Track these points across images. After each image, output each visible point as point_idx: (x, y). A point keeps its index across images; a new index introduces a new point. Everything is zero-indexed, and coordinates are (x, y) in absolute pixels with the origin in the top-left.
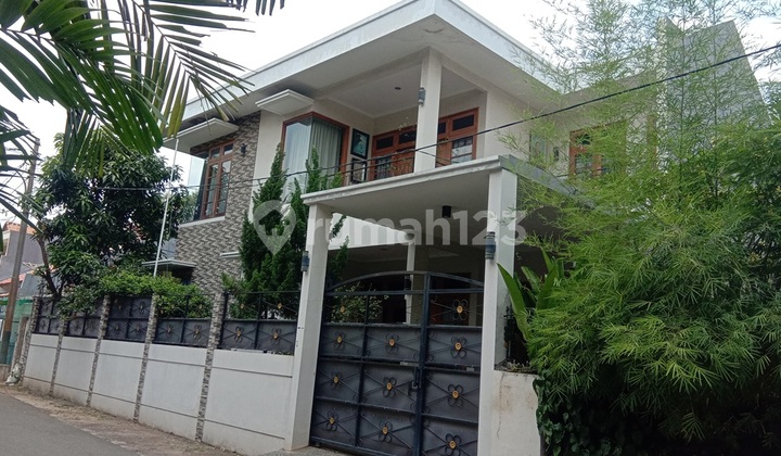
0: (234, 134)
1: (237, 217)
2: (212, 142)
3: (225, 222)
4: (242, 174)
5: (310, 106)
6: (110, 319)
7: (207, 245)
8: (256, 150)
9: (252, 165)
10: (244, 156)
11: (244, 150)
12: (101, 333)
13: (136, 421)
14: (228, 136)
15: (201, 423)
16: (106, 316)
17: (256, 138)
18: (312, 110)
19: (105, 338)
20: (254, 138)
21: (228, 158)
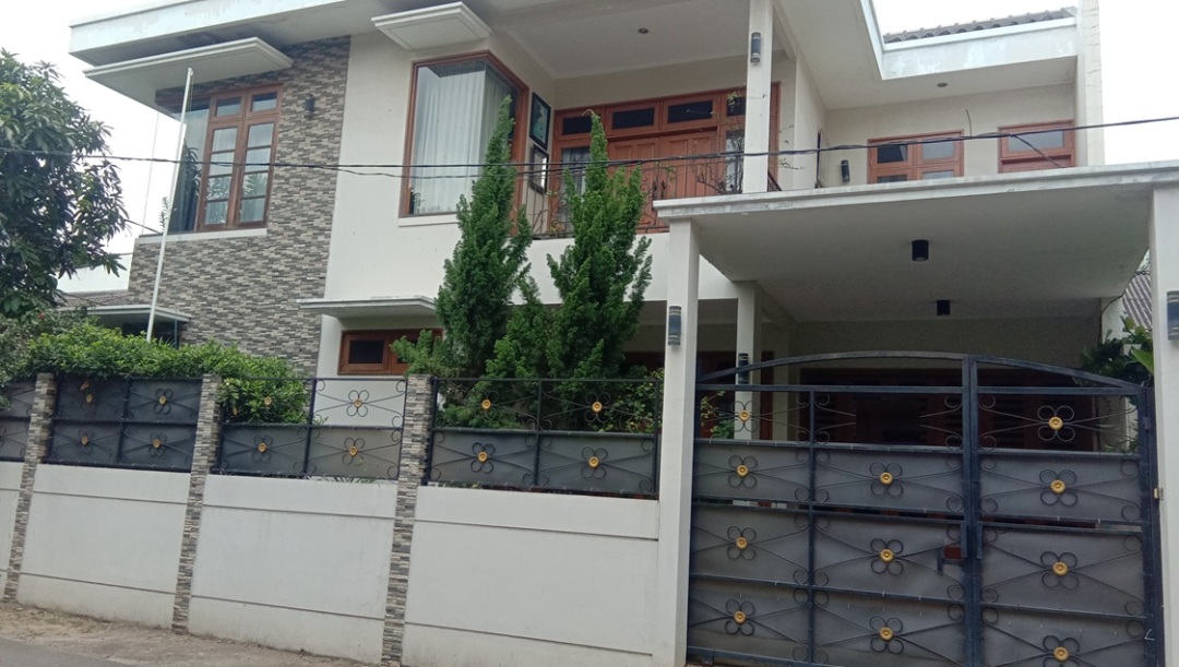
0: (281, 73)
1: (299, 232)
2: (217, 83)
3: (267, 239)
4: (307, 152)
5: (481, 41)
6: (56, 422)
7: (221, 280)
8: (342, 108)
9: (335, 136)
10: (310, 118)
11: (310, 105)
12: (35, 451)
13: (179, 629)
14: (264, 75)
15: (396, 631)
16: (46, 415)
17: (342, 85)
18: (485, 47)
19: (45, 461)
20: (336, 85)
21: (264, 118)
